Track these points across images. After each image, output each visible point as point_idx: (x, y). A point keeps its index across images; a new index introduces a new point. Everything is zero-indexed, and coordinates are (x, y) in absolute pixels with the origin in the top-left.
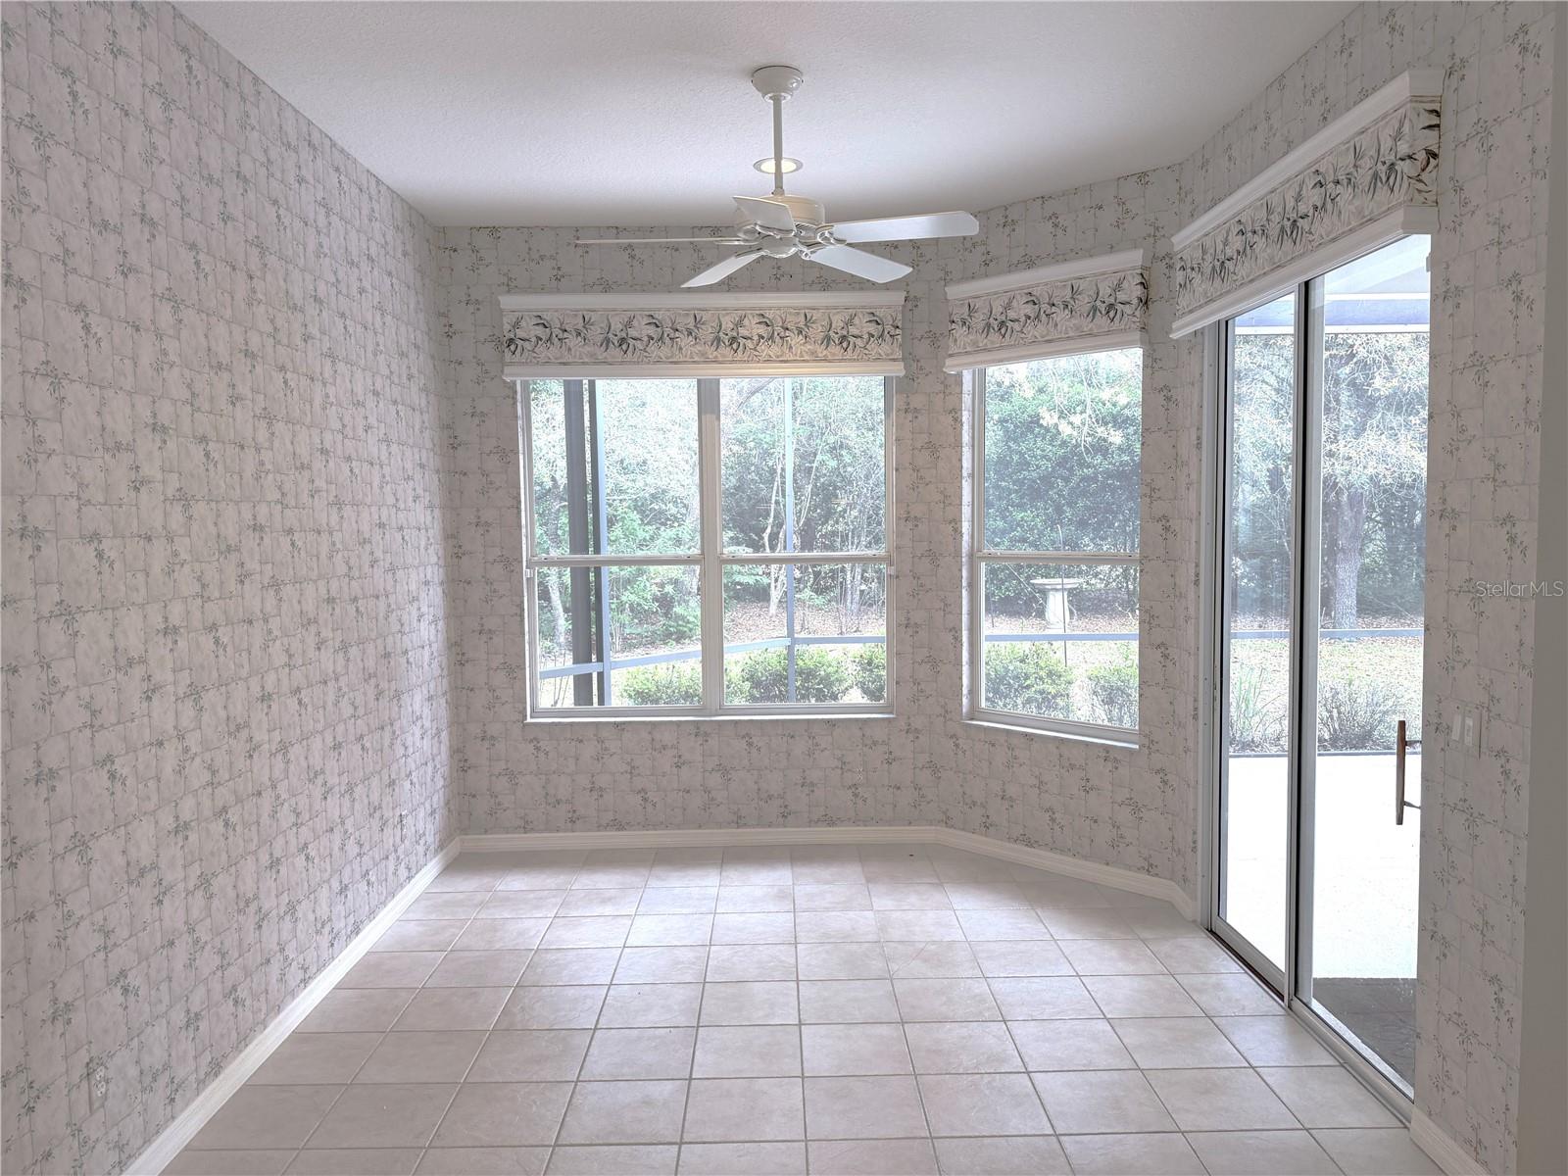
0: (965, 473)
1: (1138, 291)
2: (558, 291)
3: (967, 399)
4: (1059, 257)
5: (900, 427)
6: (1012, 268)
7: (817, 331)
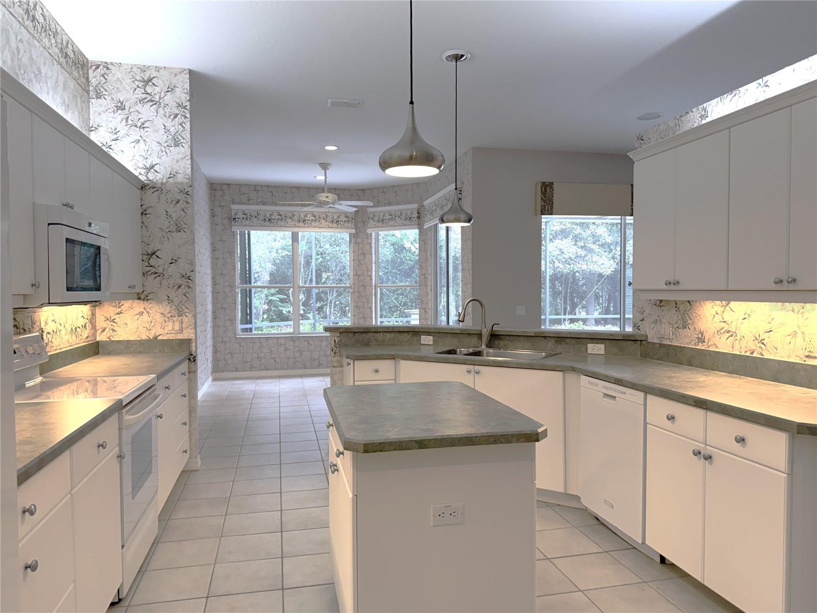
0: (373, 262)
1: (417, 215)
2: (249, 204)
3: (373, 241)
4: (398, 203)
5: (354, 248)
6: (385, 205)
7: (329, 219)
